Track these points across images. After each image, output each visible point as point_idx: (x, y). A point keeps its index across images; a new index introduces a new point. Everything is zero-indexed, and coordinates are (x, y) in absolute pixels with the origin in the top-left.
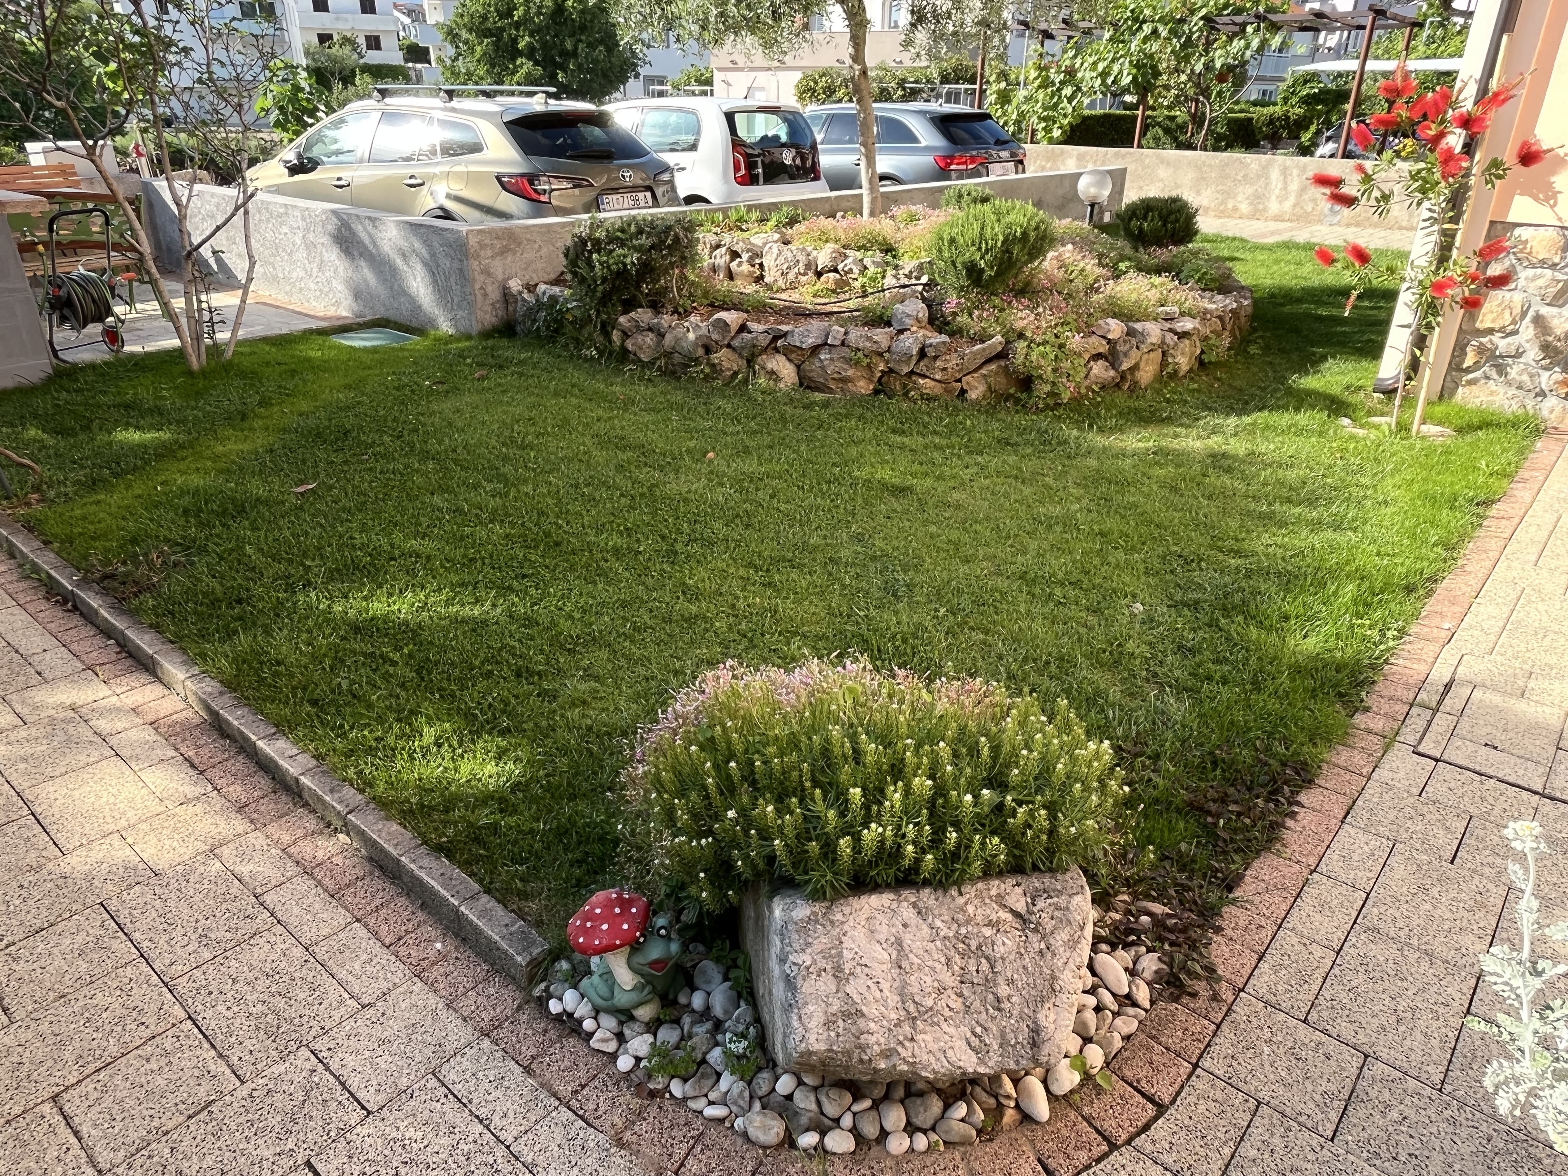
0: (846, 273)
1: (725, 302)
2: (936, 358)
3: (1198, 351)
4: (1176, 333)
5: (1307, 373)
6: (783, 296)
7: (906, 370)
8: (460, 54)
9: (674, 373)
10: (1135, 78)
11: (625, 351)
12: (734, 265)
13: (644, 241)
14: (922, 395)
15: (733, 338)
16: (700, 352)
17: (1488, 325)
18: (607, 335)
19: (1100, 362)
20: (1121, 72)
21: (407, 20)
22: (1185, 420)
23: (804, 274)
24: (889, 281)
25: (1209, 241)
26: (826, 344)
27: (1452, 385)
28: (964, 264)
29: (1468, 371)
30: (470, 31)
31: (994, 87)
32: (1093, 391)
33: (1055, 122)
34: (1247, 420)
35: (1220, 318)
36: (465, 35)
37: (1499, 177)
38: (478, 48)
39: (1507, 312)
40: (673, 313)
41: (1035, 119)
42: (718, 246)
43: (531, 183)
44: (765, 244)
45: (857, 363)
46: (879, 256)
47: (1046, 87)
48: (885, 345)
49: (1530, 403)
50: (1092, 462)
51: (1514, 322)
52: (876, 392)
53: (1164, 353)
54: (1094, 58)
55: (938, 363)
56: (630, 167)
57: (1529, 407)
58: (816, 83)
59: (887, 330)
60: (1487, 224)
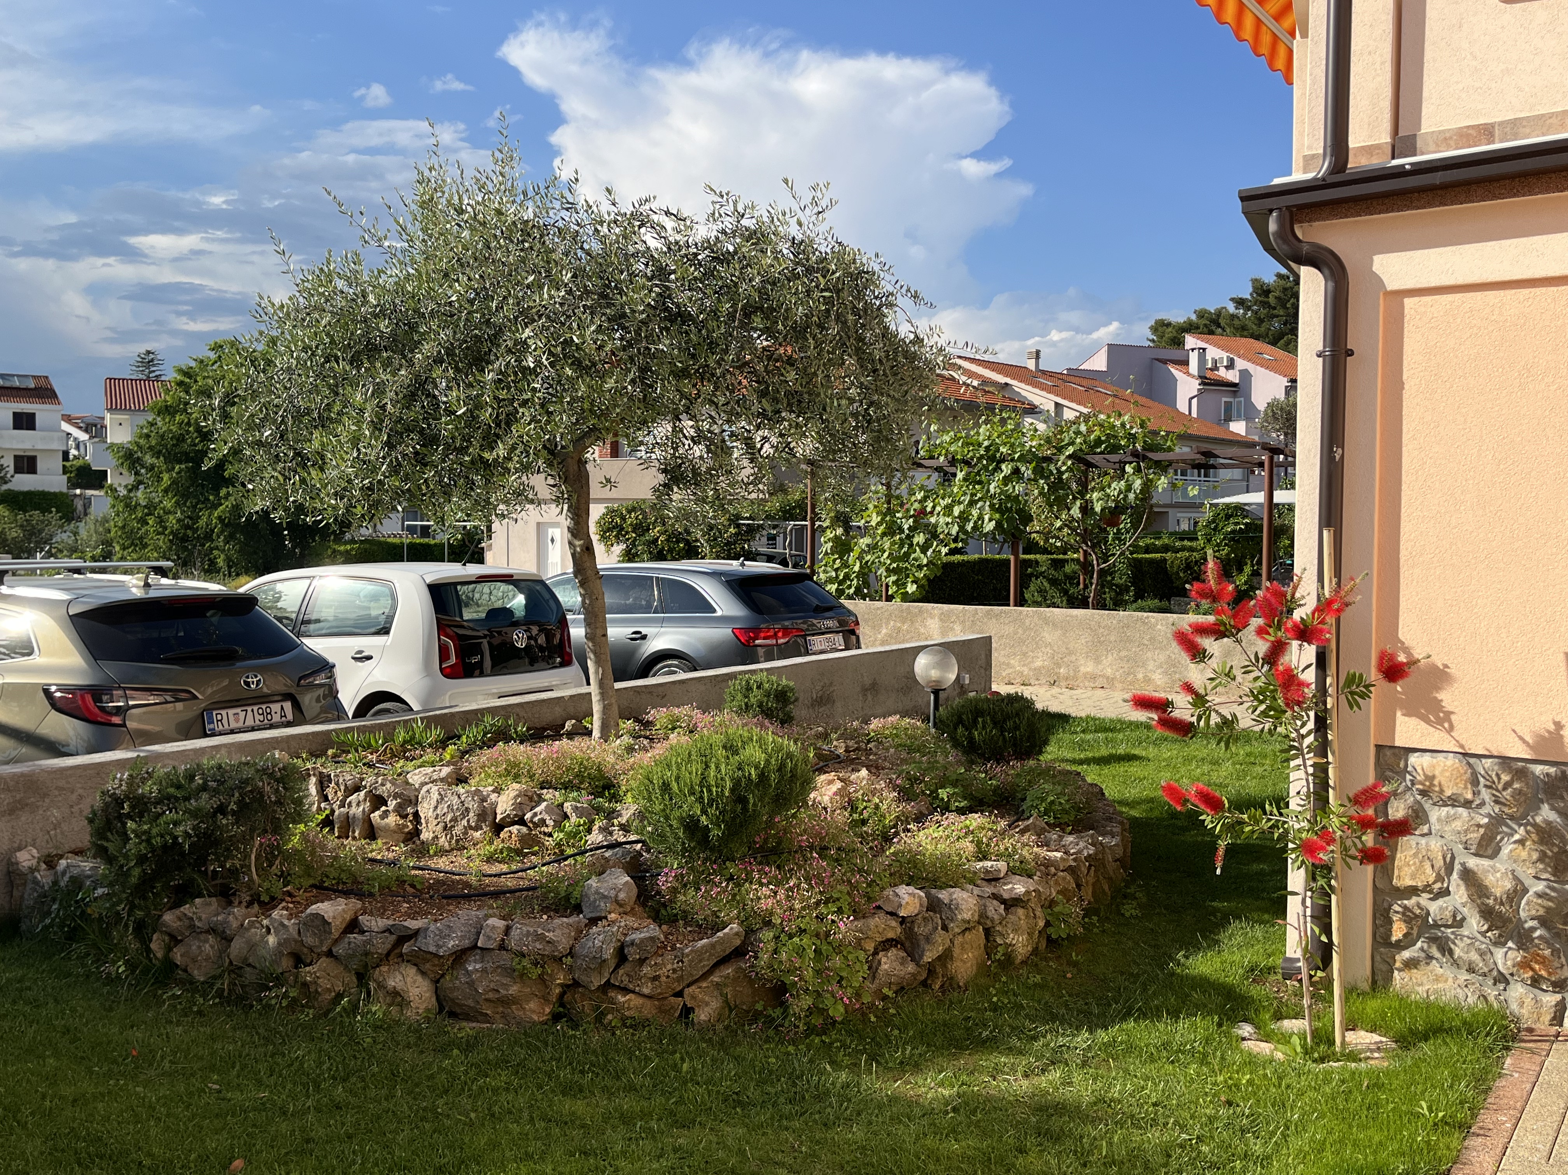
0: (536, 825)
1: (340, 881)
2: (642, 961)
3: (1041, 923)
4: (1003, 902)
5: (1198, 948)
6: (442, 863)
7: (597, 981)
8: (141, 482)
9: (241, 998)
10: (999, 524)
11: (169, 966)
12: (376, 816)
13: (205, 802)
14: (623, 1019)
15: (336, 941)
16: (286, 963)
17: (1409, 882)
18: (145, 942)
19: (893, 952)
20: (981, 517)
21: (83, 436)
22: (1015, 1042)
23: (477, 828)
24: (596, 837)
25: (1106, 730)
26: (475, 947)
27: (1384, 967)
28: (681, 819)
29: (1400, 946)
30: (158, 454)
31: (830, 534)
32: (885, 998)
33: (907, 576)
34: (1103, 1036)
35: (1070, 870)
36: (149, 459)
37: (1363, 696)
38: (166, 477)
39: (1427, 865)
40: (250, 904)
41: (882, 571)
42: (357, 789)
43: (97, 699)
44: (423, 784)
45: (523, 976)
46: (585, 799)
47: (893, 534)
48: (563, 945)
49: (1492, 993)
50: (857, 1133)
51: (1439, 878)
52: (556, 1018)
53: (988, 932)
54: (948, 501)
55: (646, 970)
56: (261, 670)
57: (1491, 998)
58: (623, 519)
59: (573, 919)
60: (1372, 750)
